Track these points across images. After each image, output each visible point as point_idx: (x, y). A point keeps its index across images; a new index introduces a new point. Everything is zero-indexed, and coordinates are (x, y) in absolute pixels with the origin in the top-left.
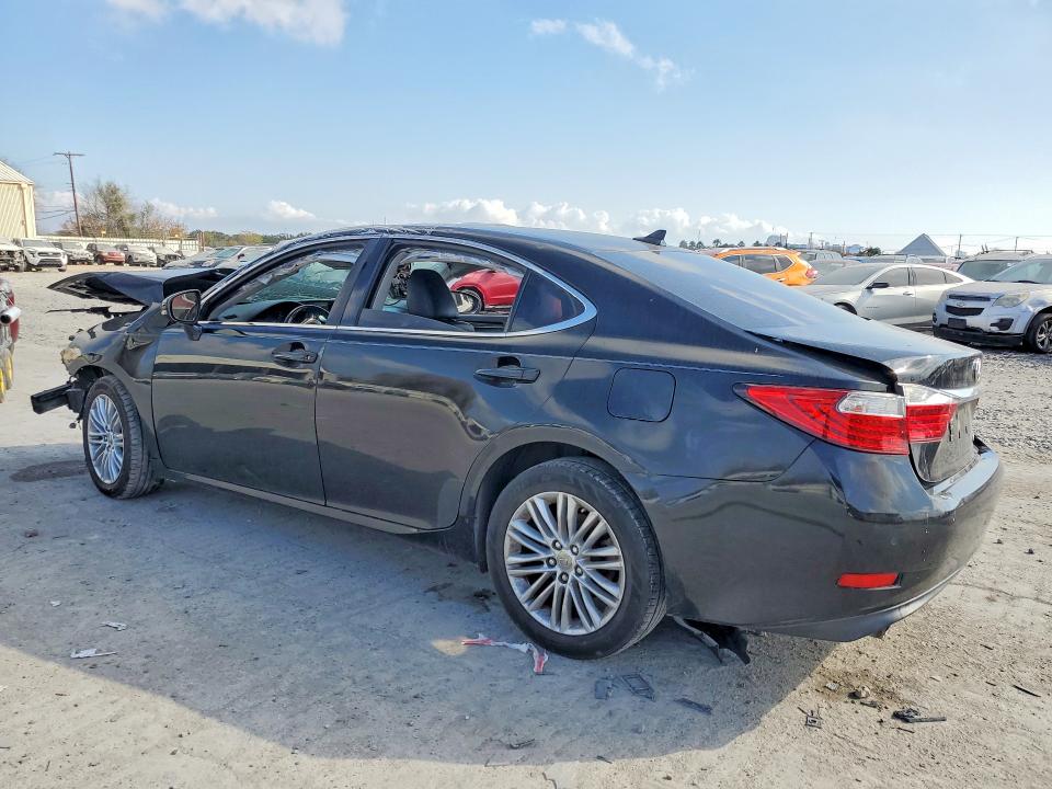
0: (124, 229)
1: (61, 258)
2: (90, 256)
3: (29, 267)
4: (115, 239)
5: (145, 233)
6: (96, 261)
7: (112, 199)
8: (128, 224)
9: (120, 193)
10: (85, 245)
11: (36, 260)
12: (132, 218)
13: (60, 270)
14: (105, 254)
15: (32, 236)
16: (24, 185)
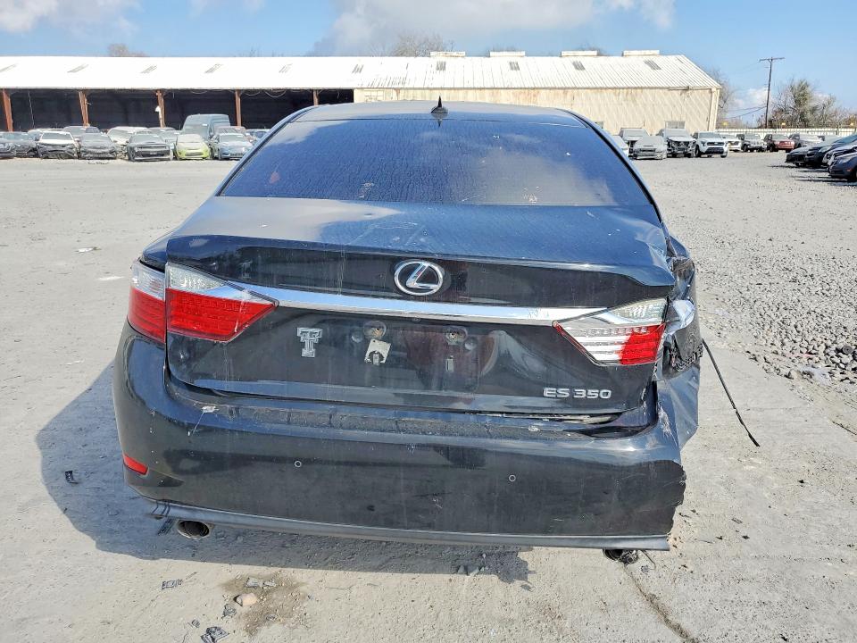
0: (804, 121)
1: (724, 147)
2: (764, 145)
3: (700, 154)
4: (792, 130)
5: (821, 124)
6: (768, 148)
7: (801, 95)
8: (809, 116)
9: (808, 89)
10: (763, 136)
11: (704, 149)
12: (814, 110)
13: (723, 157)
14: (777, 143)
15: (713, 130)
16: (713, 90)
